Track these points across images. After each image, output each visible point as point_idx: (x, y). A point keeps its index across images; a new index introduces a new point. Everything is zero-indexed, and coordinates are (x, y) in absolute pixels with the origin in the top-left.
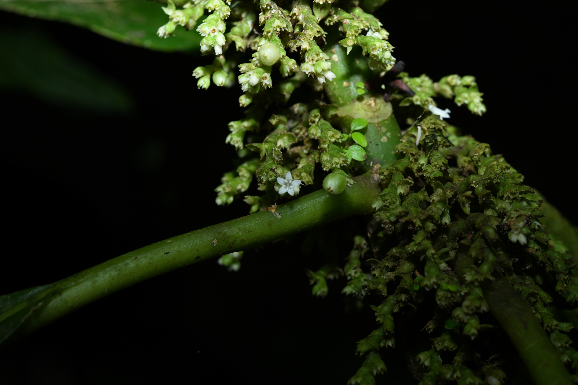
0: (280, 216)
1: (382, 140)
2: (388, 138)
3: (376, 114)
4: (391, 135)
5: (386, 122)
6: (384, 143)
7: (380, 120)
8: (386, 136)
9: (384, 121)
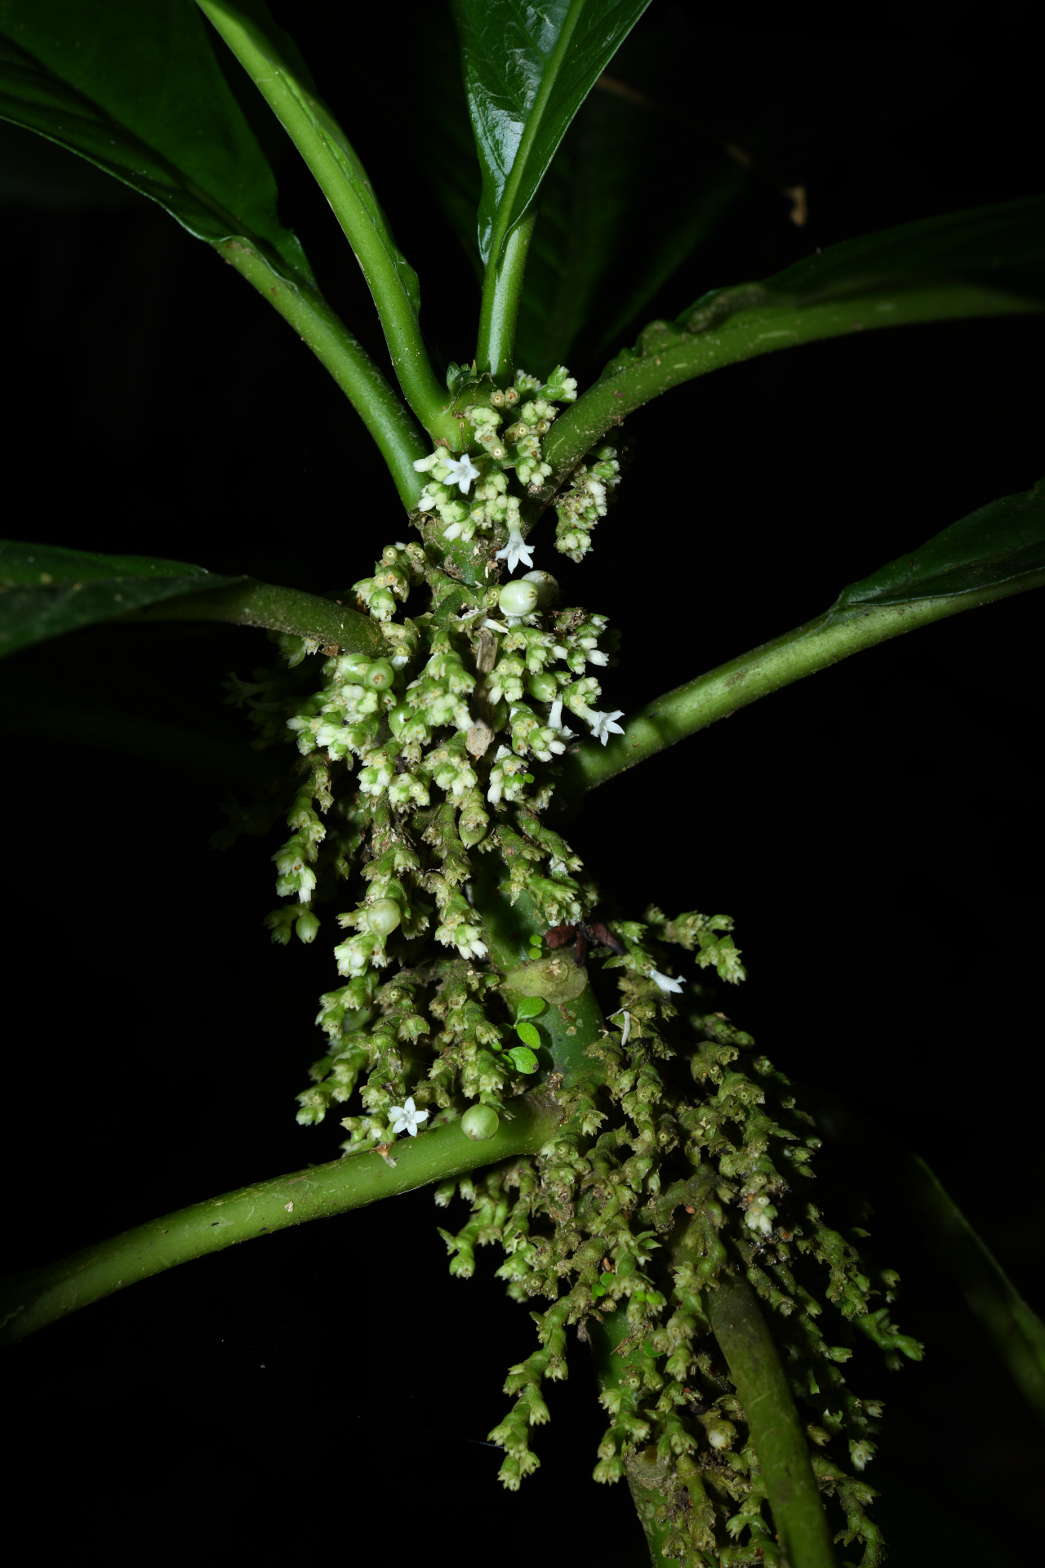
0: (394, 1164)
1: (568, 1033)
2: (578, 1029)
3: (561, 988)
4: (584, 1023)
5: (576, 1002)
6: (571, 1037)
7: (566, 998)
8: (576, 1026)
9: (573, 1000)
